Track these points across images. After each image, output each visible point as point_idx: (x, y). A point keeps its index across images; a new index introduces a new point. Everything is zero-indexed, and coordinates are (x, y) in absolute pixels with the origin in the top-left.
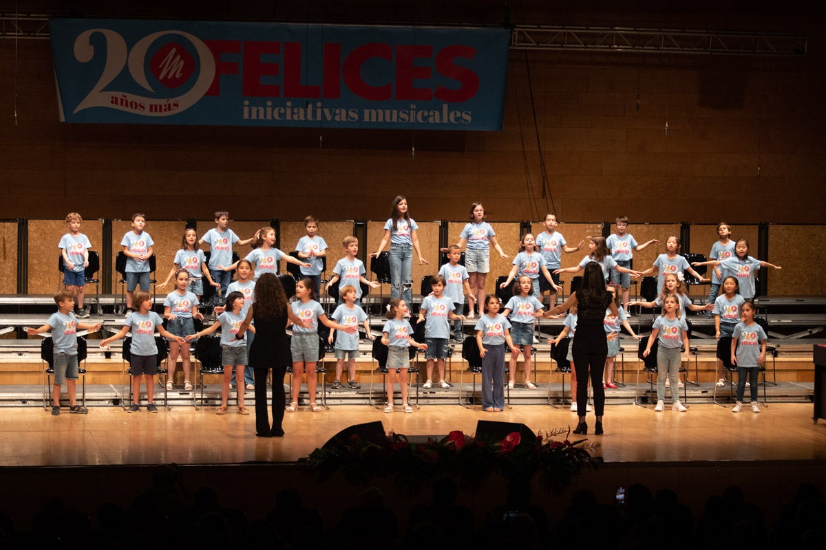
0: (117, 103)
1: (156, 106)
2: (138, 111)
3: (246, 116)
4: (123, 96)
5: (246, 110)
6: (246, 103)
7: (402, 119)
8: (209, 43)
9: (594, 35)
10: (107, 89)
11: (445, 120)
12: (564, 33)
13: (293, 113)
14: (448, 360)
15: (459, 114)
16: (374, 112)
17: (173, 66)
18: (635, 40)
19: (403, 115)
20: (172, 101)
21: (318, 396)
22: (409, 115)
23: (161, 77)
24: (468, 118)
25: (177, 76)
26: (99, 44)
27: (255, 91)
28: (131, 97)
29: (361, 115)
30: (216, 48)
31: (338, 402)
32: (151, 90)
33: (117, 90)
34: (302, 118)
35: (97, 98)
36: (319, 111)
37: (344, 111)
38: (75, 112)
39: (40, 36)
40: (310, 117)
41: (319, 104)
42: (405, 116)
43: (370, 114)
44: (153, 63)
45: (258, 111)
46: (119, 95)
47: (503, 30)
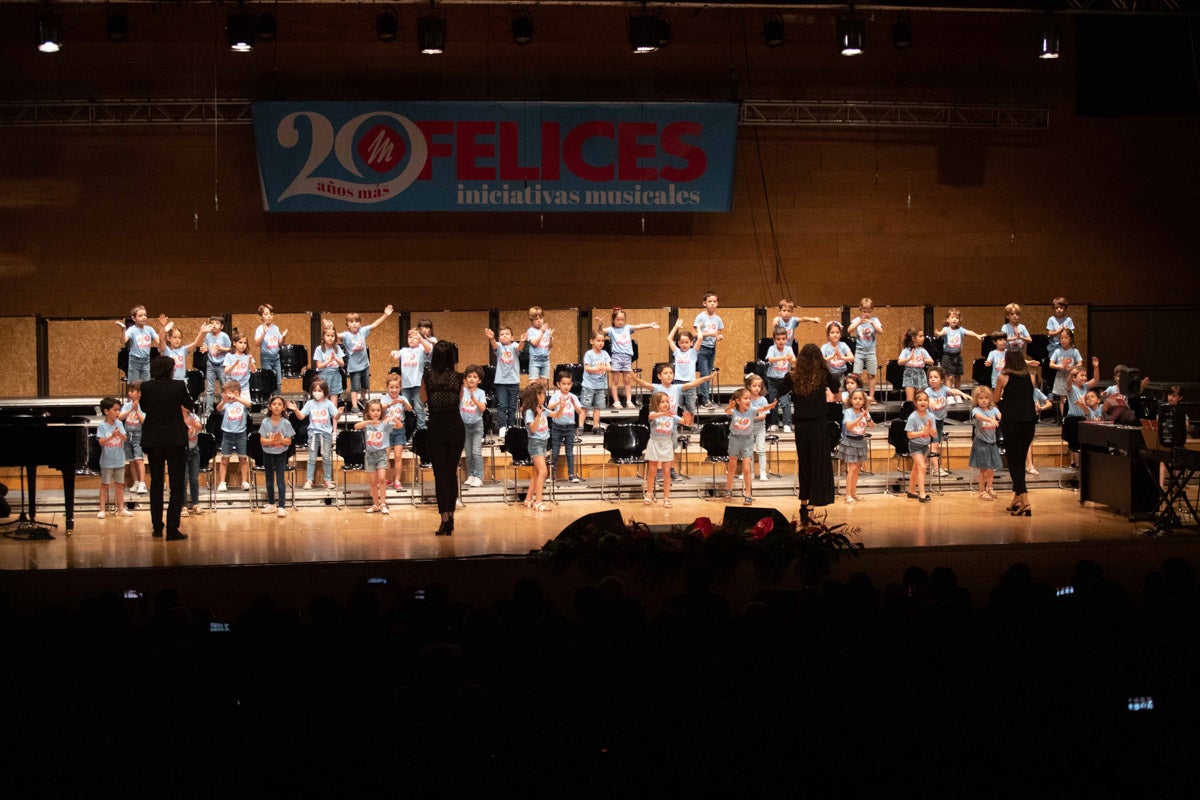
0: (323, 190)
1: (365, 192)
2: (346, 198)
3: (460, 201)
4: (332, 183)
5: (460, 194)
6: (461, 186)
7: (627, 201)
8: (422, 125)
9: (827, 110)
10: (314, 174)
11: (672, 202)
12: (796, 107)
13: (510, 197)
14: (684, 451)
15: (686, 195)
16: (596, 194)
17: (383, 150)
18: (870, 113)
19: (626, 196)
20: (382, 186)
21: (546, 491)
22: (634, 196)
23: (370, 162)
24: (697, 199)
25: (387, 160)
26: (304, 127)
27: (470, 173)
28: (338, 183)
29: (583, 198)
30: (427, 129)
31: (567, 497)
32: (358, 174)
33: (325, 176)
34: (520, 202)
35: (304, 185)
36: (538, 194)
37: (564, 194)
38: (279, 200)
39: (241, 121)
40: (528, 201)
41: (538, 187)
42: (630, 199)
43: (592, 196)
44: (362, 147)
45: (473, 195)
46: (326, 181)
47: (730, 105)
